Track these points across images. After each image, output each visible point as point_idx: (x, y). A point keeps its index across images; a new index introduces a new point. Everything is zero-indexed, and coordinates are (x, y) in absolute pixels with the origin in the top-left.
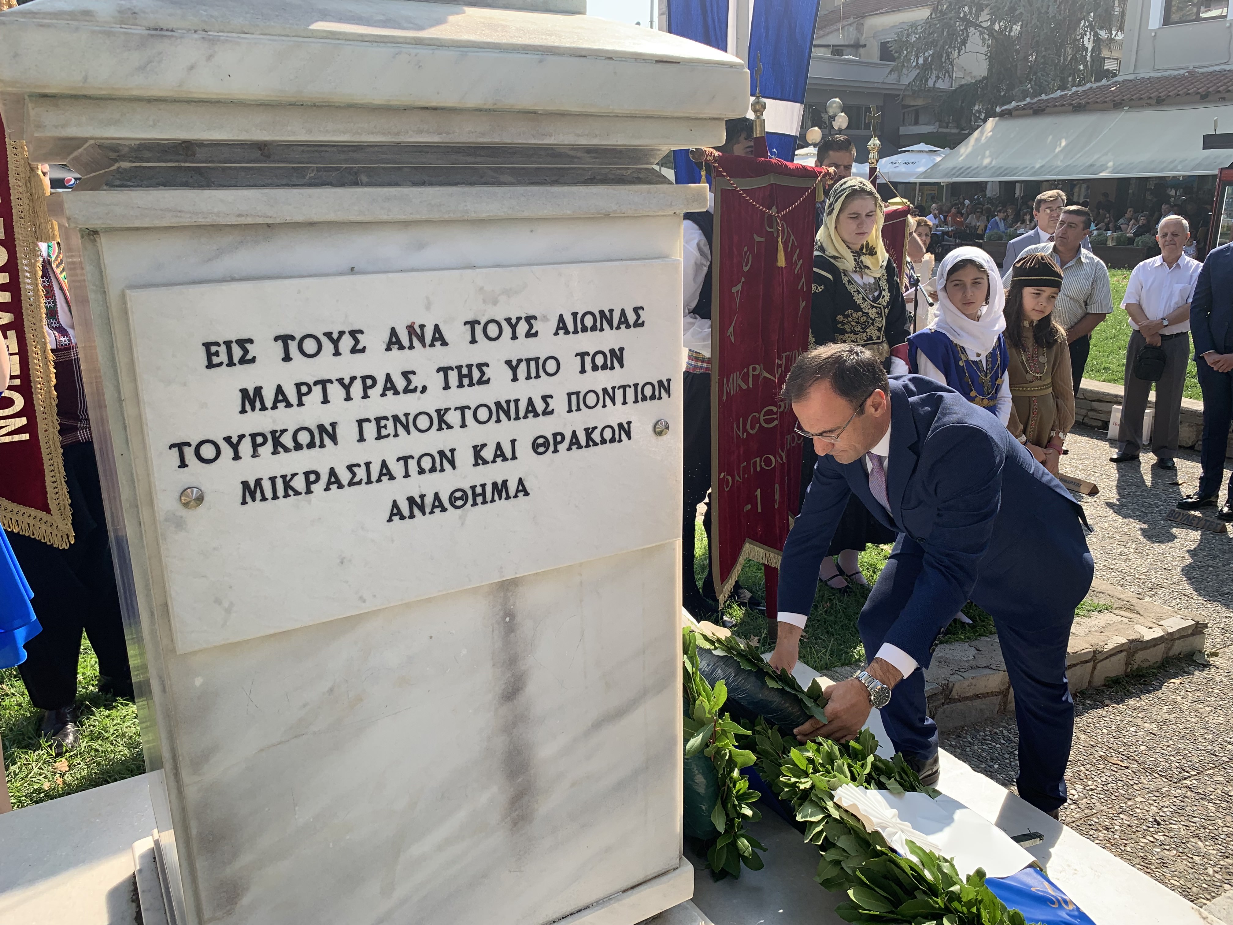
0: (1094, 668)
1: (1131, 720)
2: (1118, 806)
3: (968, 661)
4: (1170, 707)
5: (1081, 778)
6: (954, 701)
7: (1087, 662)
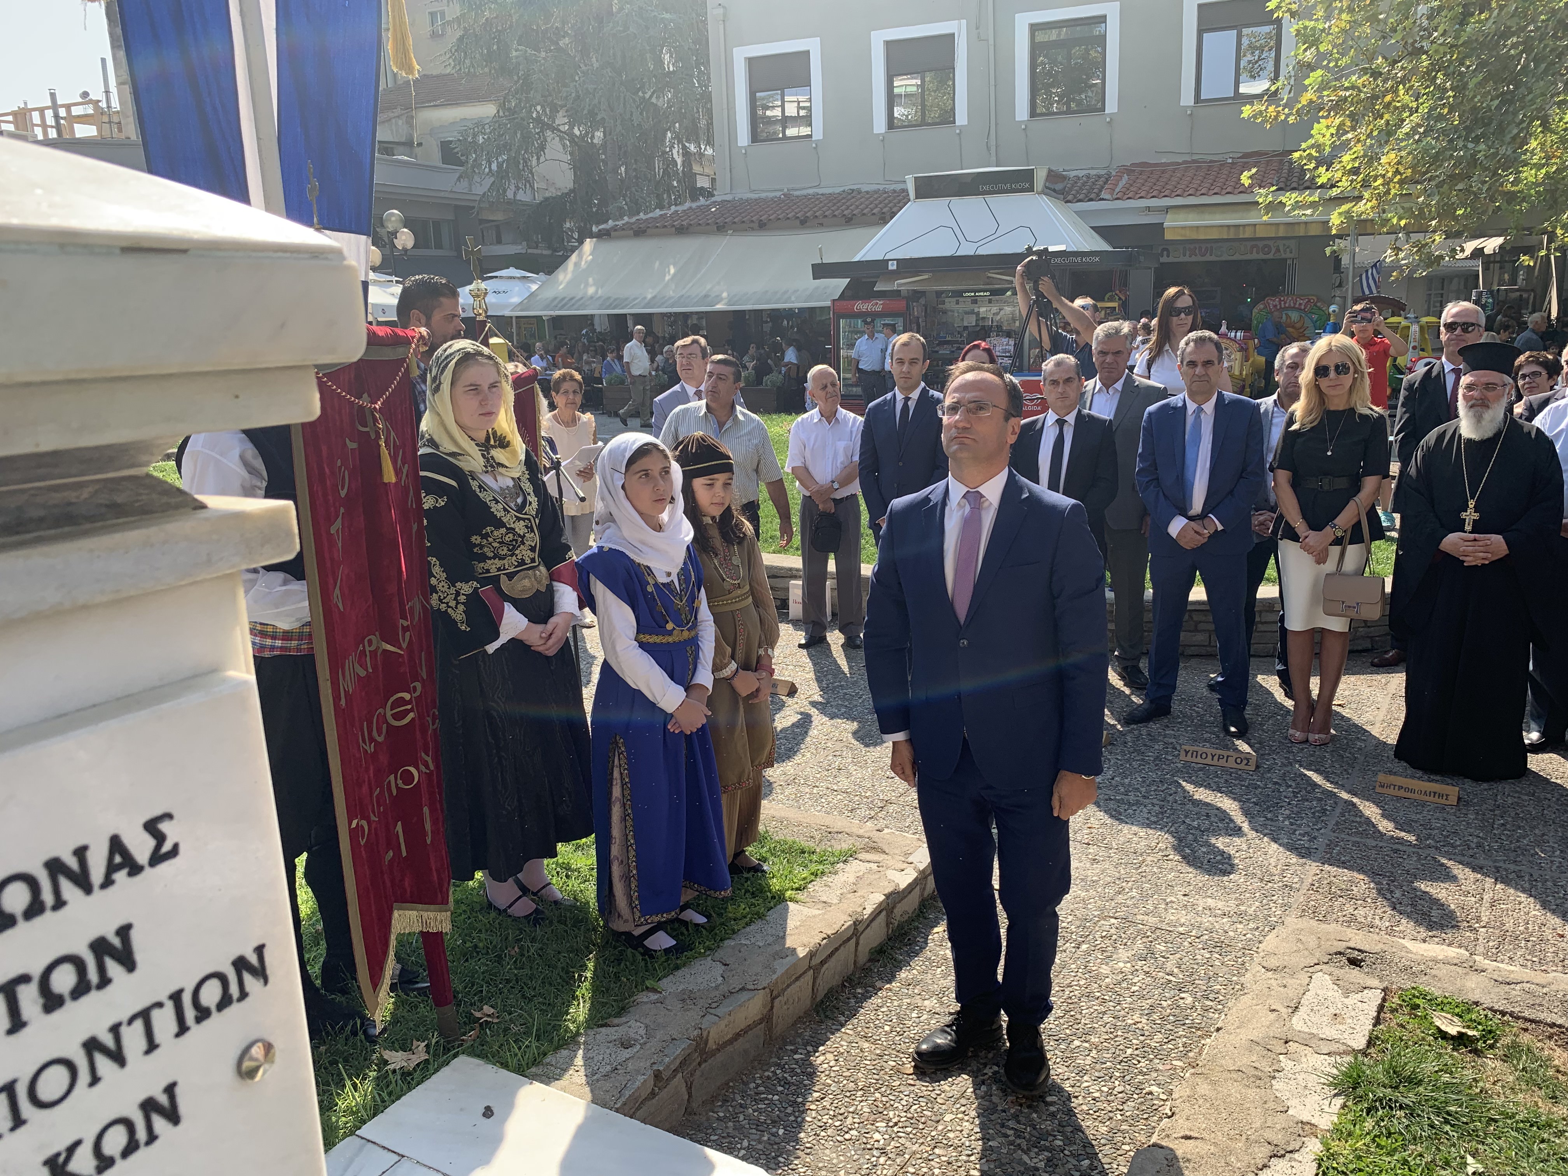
0: (857, 944)
1: (908, 1001)
2: (929, 1139)
3: (717, 987)
4: (943, 968)
5: (881, 1110)
6: (713, 1053)
7: (849, 939)
